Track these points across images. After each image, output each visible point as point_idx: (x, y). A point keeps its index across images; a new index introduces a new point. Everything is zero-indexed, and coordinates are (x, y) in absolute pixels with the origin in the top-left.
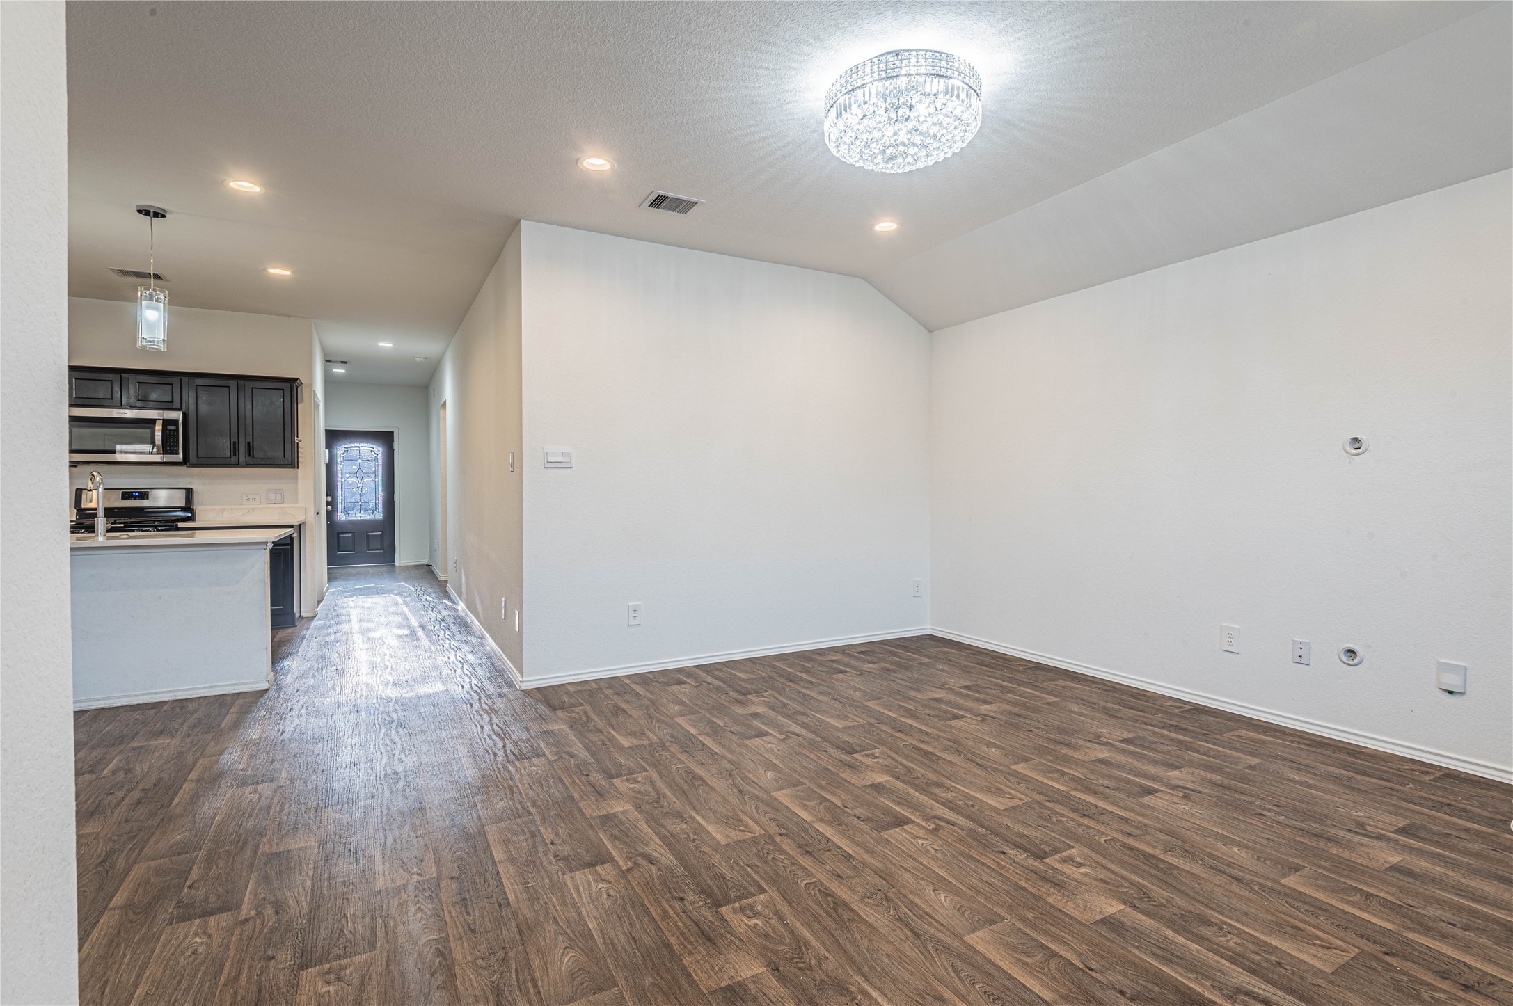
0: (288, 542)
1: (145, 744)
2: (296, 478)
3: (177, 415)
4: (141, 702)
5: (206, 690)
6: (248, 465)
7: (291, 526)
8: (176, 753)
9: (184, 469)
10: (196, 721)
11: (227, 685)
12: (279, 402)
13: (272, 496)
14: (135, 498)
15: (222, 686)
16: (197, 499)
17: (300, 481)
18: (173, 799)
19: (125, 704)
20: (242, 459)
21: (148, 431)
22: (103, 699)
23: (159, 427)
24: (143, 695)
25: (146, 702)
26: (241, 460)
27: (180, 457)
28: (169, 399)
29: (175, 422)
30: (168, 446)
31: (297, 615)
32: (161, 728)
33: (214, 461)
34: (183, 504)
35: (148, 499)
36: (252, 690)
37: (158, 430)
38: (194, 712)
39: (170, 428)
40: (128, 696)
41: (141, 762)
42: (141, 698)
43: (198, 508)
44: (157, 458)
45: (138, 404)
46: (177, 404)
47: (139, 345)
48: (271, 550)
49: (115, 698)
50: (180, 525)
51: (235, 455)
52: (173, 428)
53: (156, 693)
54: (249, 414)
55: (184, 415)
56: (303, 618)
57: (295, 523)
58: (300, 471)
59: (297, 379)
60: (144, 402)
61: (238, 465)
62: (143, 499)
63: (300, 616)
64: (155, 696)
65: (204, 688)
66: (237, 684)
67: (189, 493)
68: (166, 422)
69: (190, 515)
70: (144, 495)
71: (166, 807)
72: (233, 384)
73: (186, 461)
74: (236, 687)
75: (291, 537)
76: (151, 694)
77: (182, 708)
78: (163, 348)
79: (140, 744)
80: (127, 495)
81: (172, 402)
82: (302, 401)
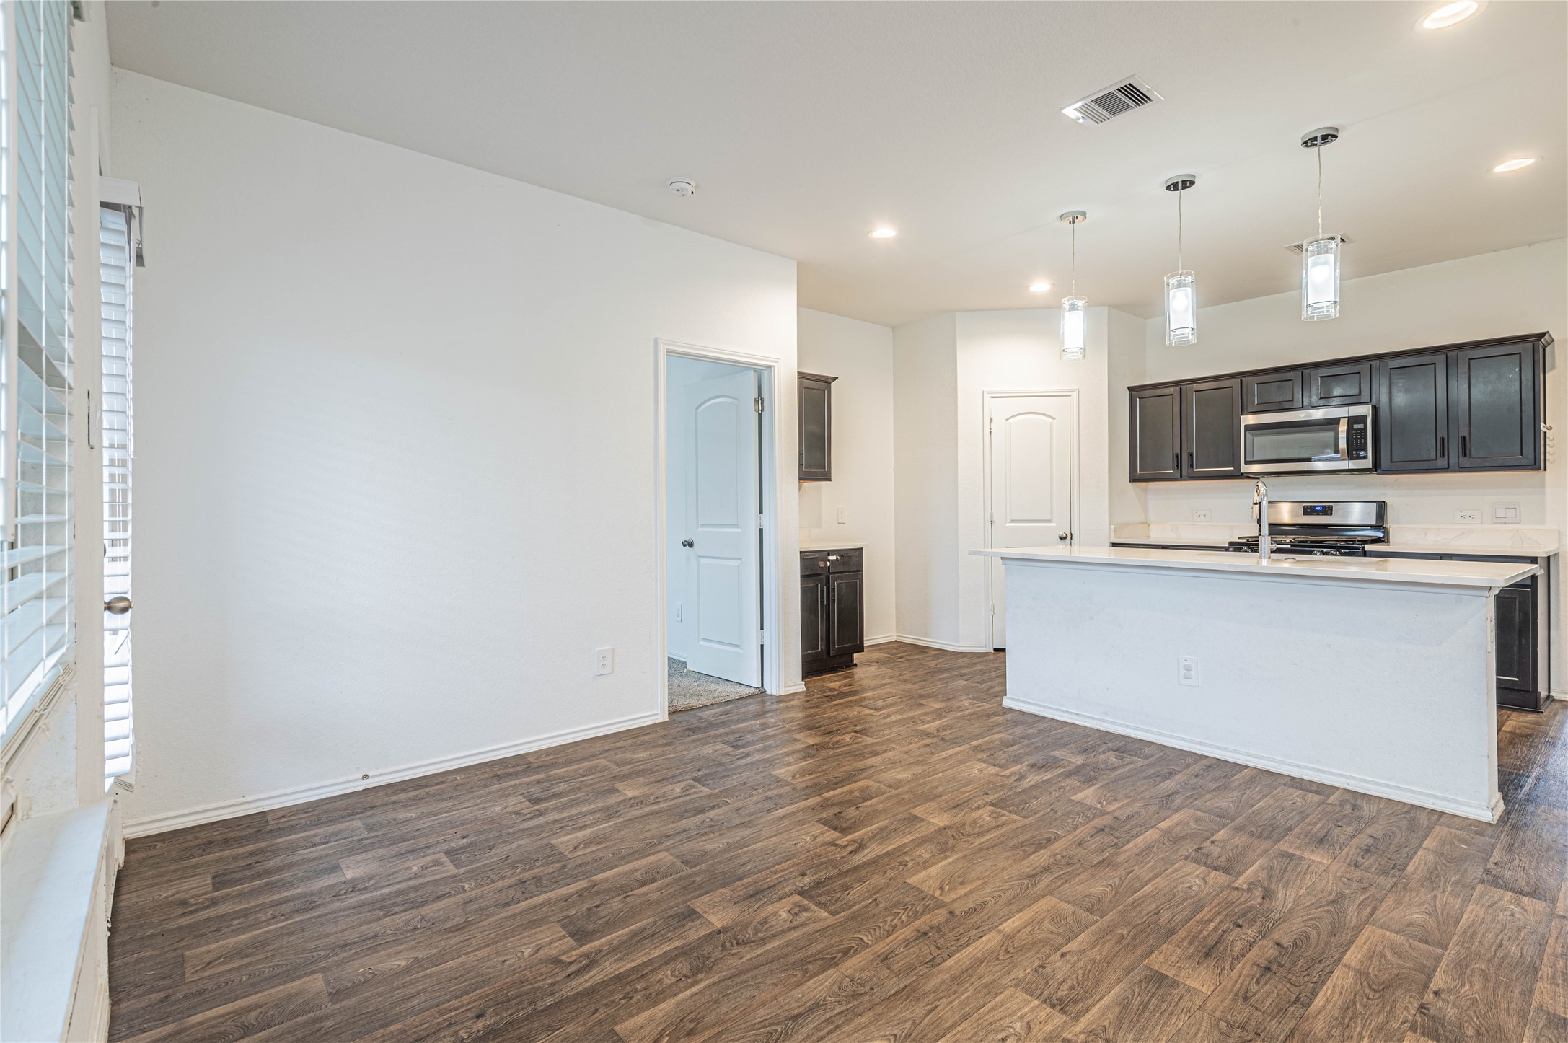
0: (1529, 582)
1: (1297, 852)
2: (1542, 485)
3: (1366, 410)
4: (1305, 777)
5: (1391, 791)
6: (1462, 469)
7: (1534, 560)
8: (1334, 893)
9: (1374, 477)
10: (1370, 841)
11: (1421, 793)
12: (1513, 375)
13: (1501, 513)
14: (1318, 513)
15: (1414, 792)
16: (1390, 515)
17: (1548, 490)
18: (1315, 994)
19: (1286, 773)
20: (1453, 460)
21: (1332, 434)
22: (1262, 758)
23: (1343, 428)
24: (1308, 768)
25: (1311, 779)
26: (1452, 462)
27: (1368, 463)
28: (1355, 391)
29: (1362, 419)
30: (1354, 449)
31: (1543, 694)
32: (1321, 834)
33: (1414, 466)
34: (1374, 522)
35: (1331, 514)
36: (1464, 815)
37: (1343, 431)
38: (1373, 821)
39: (1356, 426)
40: (1290, 764)
41: (1286, 885)
42: (1305, 771)
43: (1391, 525)
44: (1344, 465)
45: (1322, 402)
46: (1365, 397)
47: (1304, 315)
48: (1497, 597)
49: (1274, 760)
50: (1368, 548)
51: (1443, 456)
52: (1361, 426)
53: (1323, 771)
54: (1464, 396)
55: (1375, 409)
56: (1554, 700)
57: (1541, 552)
58: (1549, 475)
59: (1543, 335)
60: (1326, 398)
61: (1447, 469)
62: (1326, 514)
63: (1548, 697)
64: (1321, 774)
65: (1388, 786)
66: (1437, 797)
67: (1381, 507)
68: (1352, 421)
69: (1381, 535)
70: (1327, 510)
71: (1303, 1006)
72: (1440, 358)
73: (1376, 466)
74: (1437, 802)
75: (1534, 578)
76: (1318, 770)
77: (1354, 807)
78: (1334, 313)
79: (1291, 851)
80: (1309, 510)
81: (1360, 394)
82: (1553, 367)
